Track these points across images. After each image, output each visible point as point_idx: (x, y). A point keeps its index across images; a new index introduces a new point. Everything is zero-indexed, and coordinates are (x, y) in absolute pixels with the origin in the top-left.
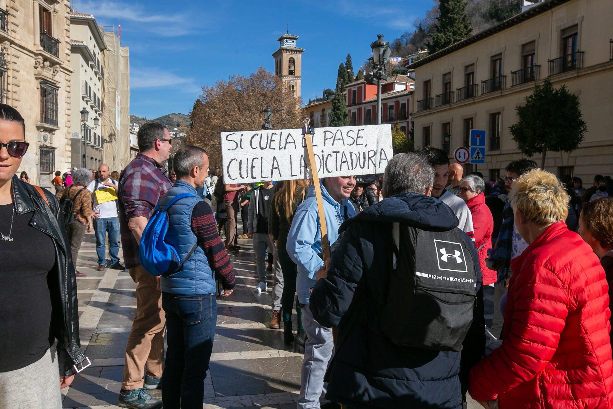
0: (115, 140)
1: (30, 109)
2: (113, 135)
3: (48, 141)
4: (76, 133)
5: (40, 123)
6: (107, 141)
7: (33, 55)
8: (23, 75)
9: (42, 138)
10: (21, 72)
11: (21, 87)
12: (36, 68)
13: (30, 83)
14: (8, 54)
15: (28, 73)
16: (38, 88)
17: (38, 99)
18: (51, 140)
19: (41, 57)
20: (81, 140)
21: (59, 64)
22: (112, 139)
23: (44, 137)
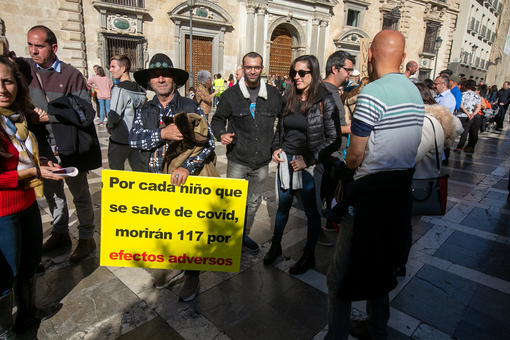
0: (500, 62)
1: (416, 43)
2: (500, 58)
3: (427, 65)
4: (456, 58)
5: (422, 52)
6: (492, 63)
7: (424, 4)
8: (413, 20)
9: (422, 63)
10: (412, 17)
11: (410, 28)
12: (425, 13)
13: (419, 24)
14: (404, 6)
15: (418, 17)
16: (424, 28)
17: (424, 35)
18: (430, 64)
19: (430, 4)
20: (459, 64)
21: (446, 7)
22: (498, 62)
23: (423, 62)
